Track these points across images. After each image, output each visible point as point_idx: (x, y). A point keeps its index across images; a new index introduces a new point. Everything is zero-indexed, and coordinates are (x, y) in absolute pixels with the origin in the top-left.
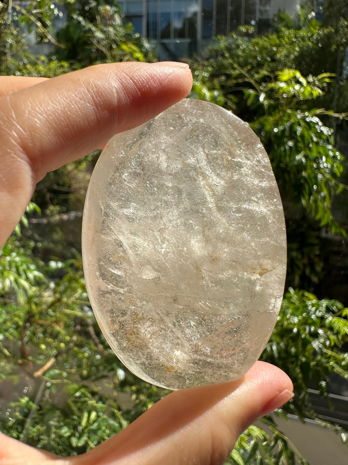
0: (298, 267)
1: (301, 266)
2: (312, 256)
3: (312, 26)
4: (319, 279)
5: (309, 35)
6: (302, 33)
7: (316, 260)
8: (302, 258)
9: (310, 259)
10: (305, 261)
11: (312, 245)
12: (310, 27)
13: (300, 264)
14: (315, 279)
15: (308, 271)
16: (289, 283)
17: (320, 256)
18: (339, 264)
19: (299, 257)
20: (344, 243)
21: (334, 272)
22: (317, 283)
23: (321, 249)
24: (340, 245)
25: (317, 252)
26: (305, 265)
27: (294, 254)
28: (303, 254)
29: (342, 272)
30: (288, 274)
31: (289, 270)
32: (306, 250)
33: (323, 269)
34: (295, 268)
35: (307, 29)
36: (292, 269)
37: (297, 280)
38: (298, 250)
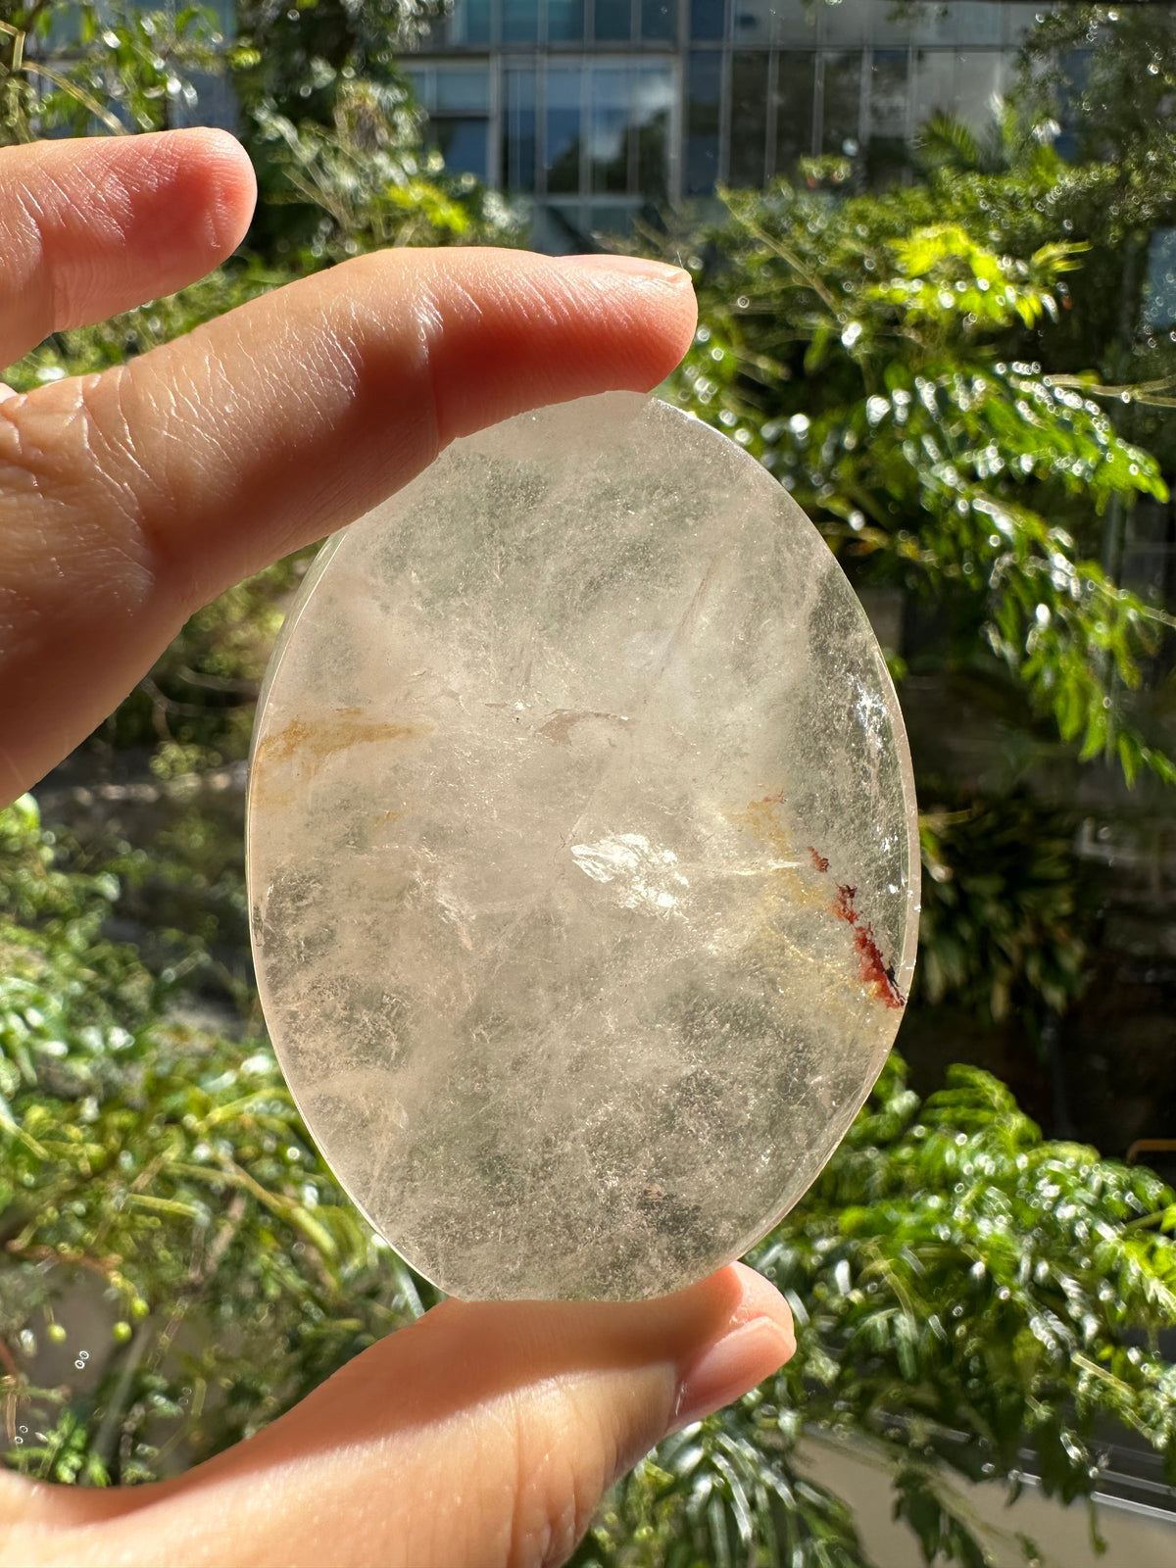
0: (1006, 959)
1: (1015, 954)
2: (1048, 918)
3: (1042, 163)
4: (1069, 998)
5: (1032, 191)
6: (1010, 184)
7: (1061, 933)
8: (1016, 925)
9: (1039, 927)
10: (1027, 934)
11: (1047, 883)
12: (1034, 166)
13: (1010, 943)
14: (1055, 996)
15: (1033, 969)
16: (973, 1009)
17: (1073, 921)
18: (1138, 949)
19: (1004, 920)
20: (1154, 879)
21: (1124, 974)
22: (1060, 1010)
23: (1077, 898)
24: (1142, 885)
25: (1065, 907)
26: (1026, 950)
27: (991, 911)
28: (1016, 912)
29: (1150, 976)
30: (971, 980)
31: (974, 964)
32: (1028, 899)
33: (1085, 965)
34: (994, 961)
35: (1026, 172)
36: (985, 962)
37: (999, 1002)
38: (1005, 897)
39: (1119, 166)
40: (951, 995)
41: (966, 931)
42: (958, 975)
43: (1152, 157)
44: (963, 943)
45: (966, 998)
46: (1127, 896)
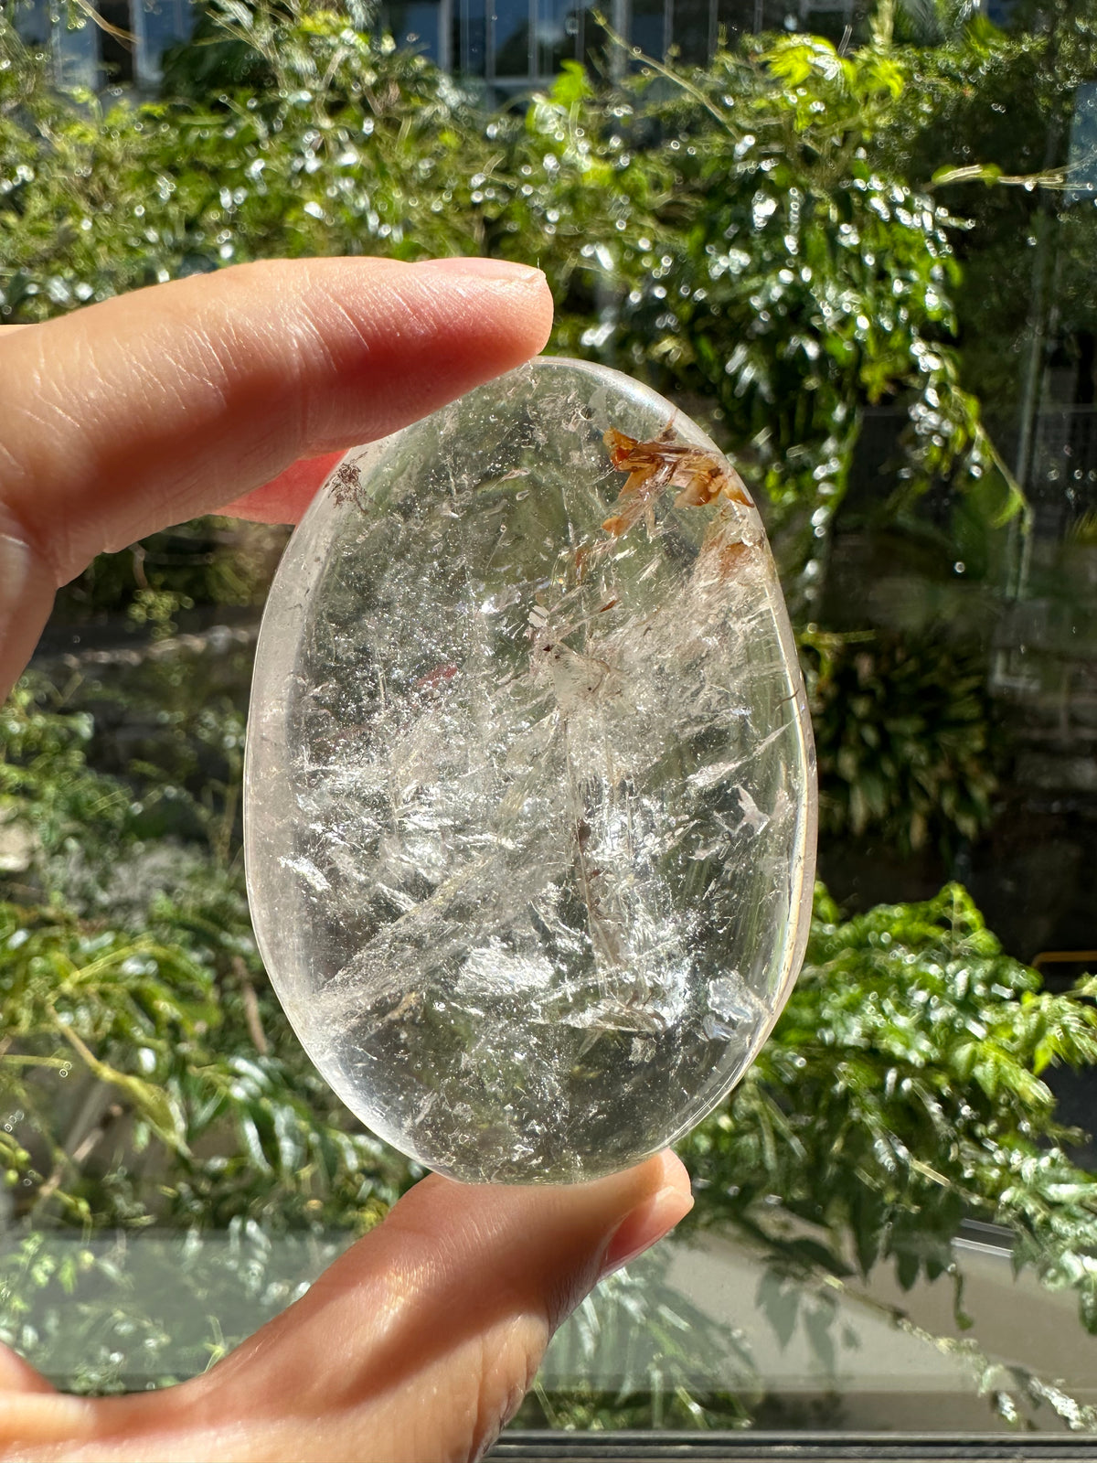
0: (923, 792)
1: (932, 788)
2: (963, 756)
3: (975, 33)
4: (980, 827)
5: (965, 63)
6: (945, 57)
7: (972, 768)
8: (933, 761)
9: (955, 764)
10: (943, 770)
11: (961, 723)
12: (969, 38)
13: (927, 779)
14: (967, 825)
15: (948, 802)
16: (893, 840)
17: (985, 757)
18: (1046, 782)
19: (923, 758)
20: (1063, 717)
21: (1031, 805)
22: (971, 837)
23: (989, 737)
24: (1051, 724)
25: (978, 744)
26: (942, 784)
27: (910, 749)
28: (935, 750)
29: (1056, 806)
30: (892, 811)
31: (895, 798)
32: (946, 739)
33: (993, 798)
34: (912, 794)
35: (961, 44)
36: (904, 795)
37: (918, 832)
38: (923, 737)
39: (1050, 34)
40: (873, 826)
41: (889, 769)
42: (880, 807)
43: (1081, 25)
44: (884, 778)
45: (888, 829)
46: (1036, 734)
